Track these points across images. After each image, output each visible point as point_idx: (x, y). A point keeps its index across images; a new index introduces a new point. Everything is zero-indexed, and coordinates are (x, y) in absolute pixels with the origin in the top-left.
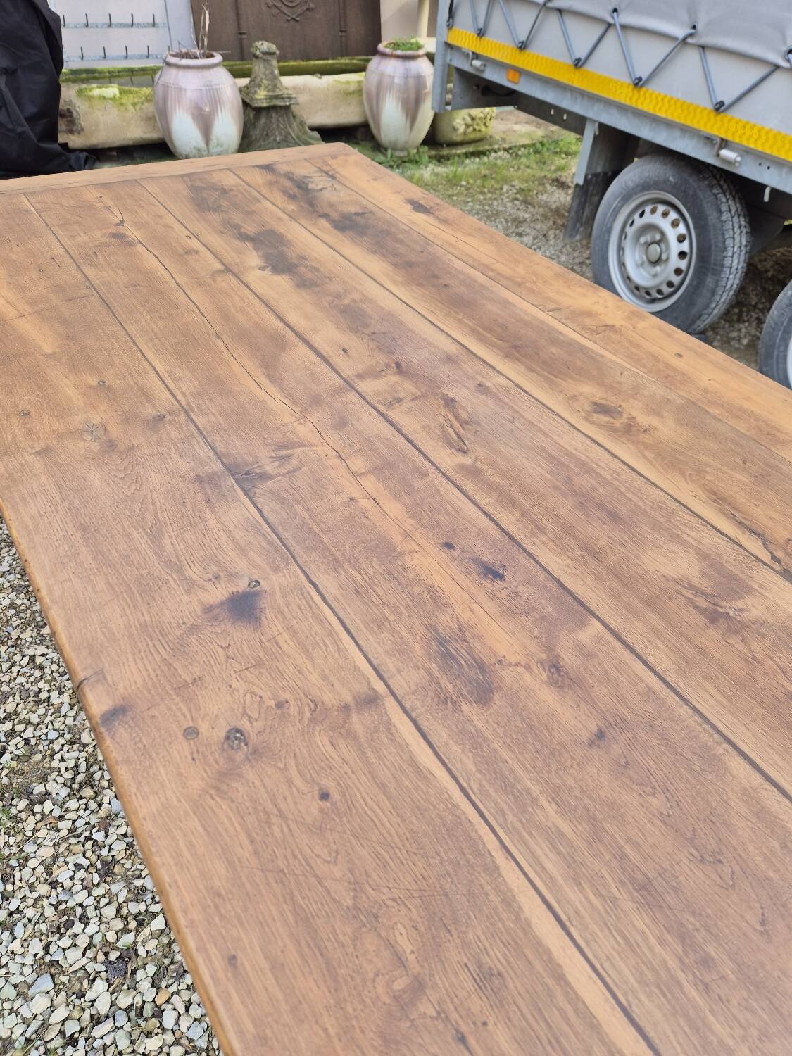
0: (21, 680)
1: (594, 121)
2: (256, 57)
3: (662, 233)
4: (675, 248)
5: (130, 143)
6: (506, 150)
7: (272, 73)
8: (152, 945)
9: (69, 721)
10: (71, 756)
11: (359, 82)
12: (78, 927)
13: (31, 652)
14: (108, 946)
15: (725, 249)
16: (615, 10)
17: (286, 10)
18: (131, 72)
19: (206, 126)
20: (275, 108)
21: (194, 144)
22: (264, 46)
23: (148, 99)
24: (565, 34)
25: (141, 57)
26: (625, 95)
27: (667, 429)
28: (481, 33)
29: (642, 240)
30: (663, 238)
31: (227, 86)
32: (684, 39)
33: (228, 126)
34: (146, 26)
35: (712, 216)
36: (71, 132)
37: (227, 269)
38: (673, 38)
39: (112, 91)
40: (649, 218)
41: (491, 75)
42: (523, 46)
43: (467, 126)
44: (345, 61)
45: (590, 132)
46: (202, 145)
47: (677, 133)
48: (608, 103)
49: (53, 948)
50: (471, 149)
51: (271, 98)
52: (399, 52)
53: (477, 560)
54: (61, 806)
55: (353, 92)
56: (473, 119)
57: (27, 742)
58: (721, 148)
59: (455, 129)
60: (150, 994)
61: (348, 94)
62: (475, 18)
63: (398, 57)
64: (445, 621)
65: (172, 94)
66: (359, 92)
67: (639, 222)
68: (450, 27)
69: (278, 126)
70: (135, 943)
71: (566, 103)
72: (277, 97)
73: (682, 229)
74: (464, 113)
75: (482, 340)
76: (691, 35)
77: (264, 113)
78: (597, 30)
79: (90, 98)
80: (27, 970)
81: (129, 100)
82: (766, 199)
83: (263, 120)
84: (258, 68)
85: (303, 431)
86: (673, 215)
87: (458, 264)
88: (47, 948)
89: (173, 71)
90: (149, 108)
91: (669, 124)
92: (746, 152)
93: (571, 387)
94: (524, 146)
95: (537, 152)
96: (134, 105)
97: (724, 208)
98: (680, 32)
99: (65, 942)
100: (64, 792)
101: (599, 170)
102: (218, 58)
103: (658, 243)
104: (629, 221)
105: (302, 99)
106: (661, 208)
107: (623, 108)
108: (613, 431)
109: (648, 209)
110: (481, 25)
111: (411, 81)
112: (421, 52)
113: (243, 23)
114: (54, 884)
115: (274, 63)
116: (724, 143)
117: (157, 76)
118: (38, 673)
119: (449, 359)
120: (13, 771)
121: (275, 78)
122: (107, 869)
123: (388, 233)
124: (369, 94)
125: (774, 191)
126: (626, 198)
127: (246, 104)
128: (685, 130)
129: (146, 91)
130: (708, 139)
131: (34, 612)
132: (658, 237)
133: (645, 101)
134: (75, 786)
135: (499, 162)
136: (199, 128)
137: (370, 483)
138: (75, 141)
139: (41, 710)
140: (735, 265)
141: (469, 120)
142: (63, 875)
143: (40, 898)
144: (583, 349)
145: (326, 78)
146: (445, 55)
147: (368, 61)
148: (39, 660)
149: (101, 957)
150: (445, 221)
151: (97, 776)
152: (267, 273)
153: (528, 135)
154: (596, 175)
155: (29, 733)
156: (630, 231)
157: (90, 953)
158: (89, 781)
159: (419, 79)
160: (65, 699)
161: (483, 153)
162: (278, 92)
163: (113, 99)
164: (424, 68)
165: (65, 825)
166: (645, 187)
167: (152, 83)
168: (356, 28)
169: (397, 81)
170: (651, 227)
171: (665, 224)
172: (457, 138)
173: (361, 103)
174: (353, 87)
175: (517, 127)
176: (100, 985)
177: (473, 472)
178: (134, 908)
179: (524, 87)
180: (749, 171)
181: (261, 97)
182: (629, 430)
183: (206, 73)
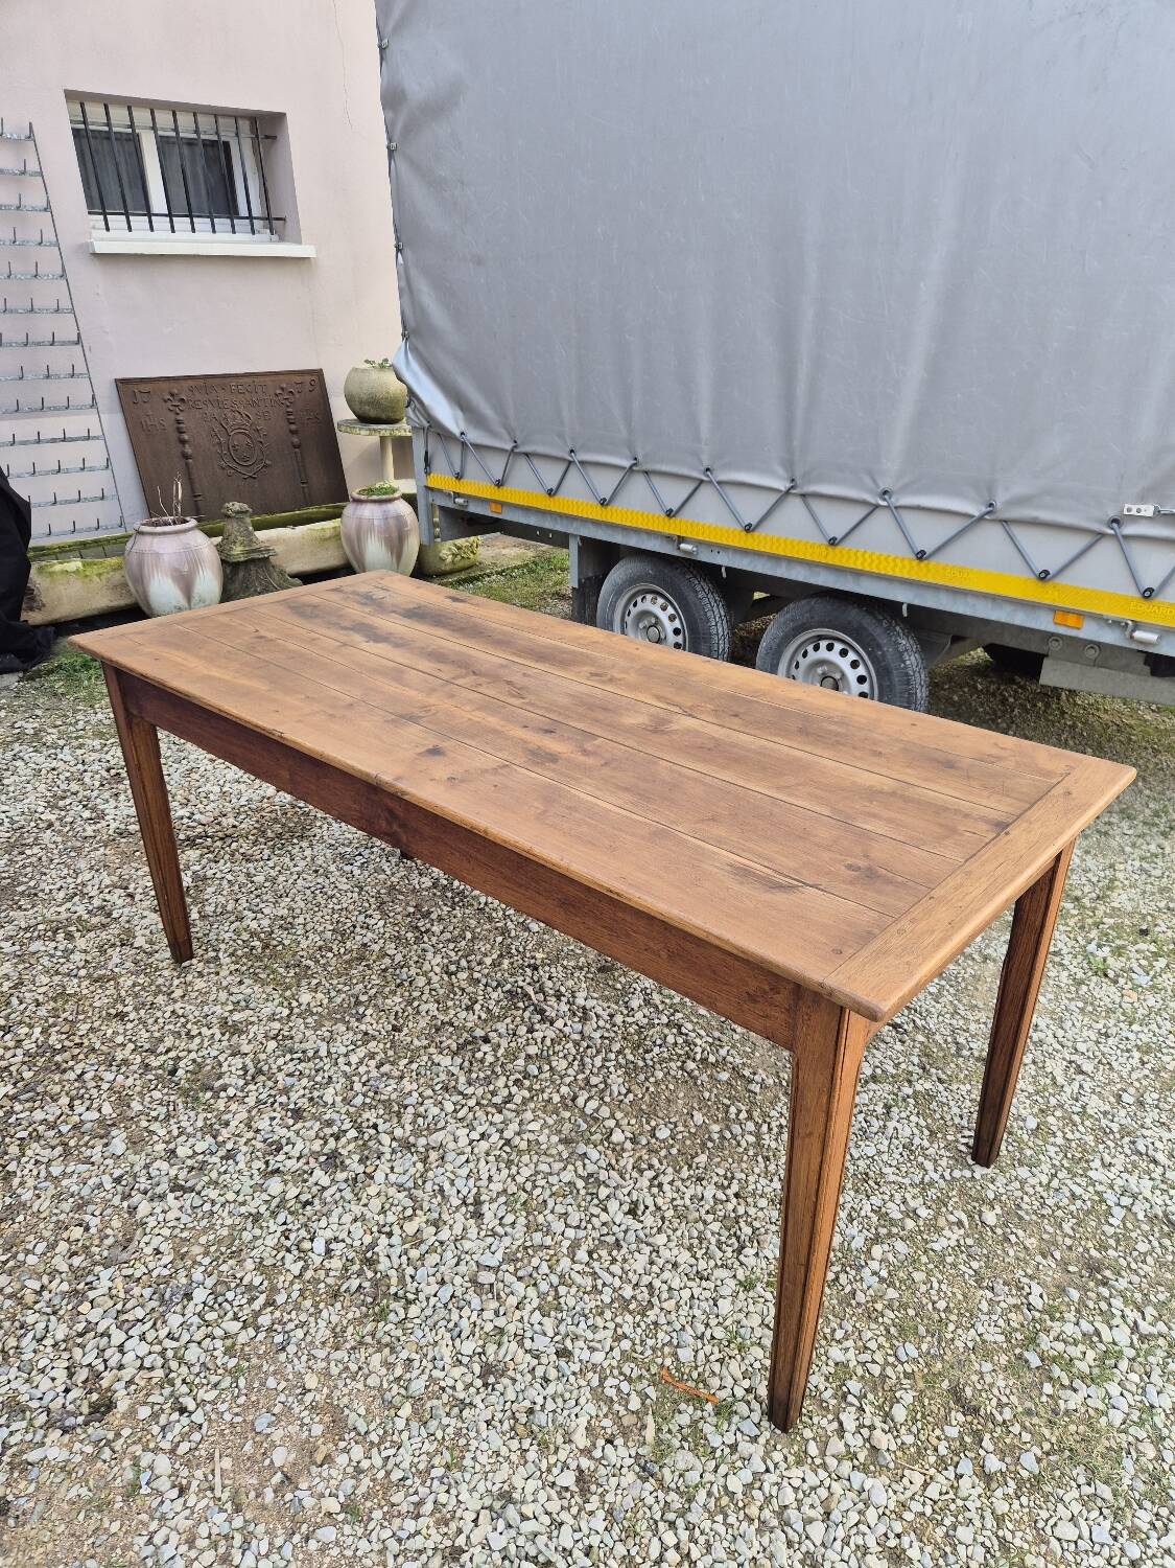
0: (171, 1027)
1: (576, 536)
2: (229, 517)
3: (657, 618)
4: (669, 627)
5: (95, 613)
6: (498, 573)
7: (247, 529)
8: (351, 1146)
9: (225, 1043)
10: (238, 1062)
11: (335, 528)
12: (287, 1149)
13: (170, 1008)
14: (315, 1155)
15: (708, 620)
16: (572, 451)
17: (240, 469)
18: (84, 544)
19: (186, 585)
20: (253, 561)
21: (174, 603)
22: (237, 506)
23: (119, 567)
24: (535, 472)
25: (89, 530)
26: (596, 513)
27: (632, 678)
28: (459, 477)
29: (641, 626)
30: (658, 623)
31: (204, 546)
32: (631, 467)
33: (209, 582)
34: (94, 499)
35: (691, 597)
36: (31, 609)
37: (345, 644)
38: (624, 468)
39: (75, 564)
40: (641, 606)
41: (473, 509)
42: (500, 484)
43: (455, 555)
44: (312, 510)
45: (574, 545)
46: (183, 602)
47: (645, 537)
48: (584, 521)
49: (272, 1162)
50: (463, 576)
51: (248, 552)
52: (375, 497)
53: (540, 729)
54: (242, 1091)
55: (330, 538)
56: (459, 548)
57: (194, 1061)
58: (680, 543)
59: (443, 560)
60: (361, 1169)
61: (324, 540)
62: (451, 464)
63: (375, 501)
64: (530, 746)
65: (148, 560)
66: (337, 536)
67: (634, 611)
68: (427, 473)
69: (257, 577)
70: (336, 1150)
71: (548, 524)
72: (254, 551)
73: (670, 610)
74: (449, 544)
75: (520, 656)
76: (635, 464)
77: (242, 567)
78: (560, 468)
79: (52, 574)
80: (257, 1177)
81: (93, 571)
82: (724, 575)
83: (241, 574)
84: (232, 527)
85: (432, 701)
86: (661, 601)
87: (494, 625)
88: (267, 1163)
89: (148, 539)
90: (117, 577)
91: (636, 531)
92: (699, 543)
93: (577, 669)
94: (517, 568)
95: (531, 571)
96: (99, 575)
97: (698, 588)
98: (627, 463)
99: (281, 1157)
100: (241, 1082)
101: (590, 575)
102: (193, 523)
103: (655, 625)
104: (626, 612)
105: (278, 549)
106: (649, 597)
107: (596, 523)
108: (603, 682)
109: (639, 599)
110: (458, 470)
111: (392, 522)
112: (396, 495)
113: (197, 486)
114: (258, 1131)
115: (248, 520)
116: (681, 539)
117: (129, 545)
118: (182, 1020)
119: (502, 666)
120: (188, 1080)
121: (250, 534)
122: (298, 1114)
123: (440, 615)
124: (349, 539)
125: (727, 568)
126: (619, 593)
127: (223, 561)
128: (650, 533)
129: (114, 561)
130: (669, 538)
131: (157, 987)
132: (653, 621)
133: (613, 515)
134: (249, 1078)
135: (494, 585)
136: (181, 589)
137: (477, 713)
138: (33, 617)
139: (197, 1040)
140: (720, 630)
141: (455, 550)
142: (263, 1124)
143: (249, 1140)
144: (582, 654)
145: (300, 529)
146: (427, 498)
147: (343, 508)
148: (180, 1012)
149: (312, 1160)
150: (477, 605)
151: (265, 1068)
152: (371, 643)
153: (517, 557)
154: (589, 579)
155: (193, 1055)
156: (629, 620)
157: (303, 1161)
158: (260, 1072)
159: (399, 518)
160: (216, 1030)
161: (477, 579)
162: (255, 546)
163: (77, 572)
164: (403, 508)
165: (251, 1100)
166: (632, 581)
167: (121, 553)
168: (318, 479)
169: (376, 522)
170: (645, 614)
171: (656, 610)
172: (448, 568)
173: (342, 547)
174: (328, 534)
175: (504, 552)
176: (318, 1173)
177: (531, 704)
178: (328, 1131)
179: (508, 516)
180: (705, 557)
181: (238, 552)
182: (611, 680)
183: (182, 537)
